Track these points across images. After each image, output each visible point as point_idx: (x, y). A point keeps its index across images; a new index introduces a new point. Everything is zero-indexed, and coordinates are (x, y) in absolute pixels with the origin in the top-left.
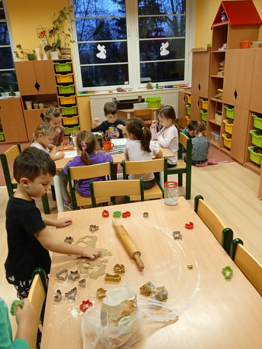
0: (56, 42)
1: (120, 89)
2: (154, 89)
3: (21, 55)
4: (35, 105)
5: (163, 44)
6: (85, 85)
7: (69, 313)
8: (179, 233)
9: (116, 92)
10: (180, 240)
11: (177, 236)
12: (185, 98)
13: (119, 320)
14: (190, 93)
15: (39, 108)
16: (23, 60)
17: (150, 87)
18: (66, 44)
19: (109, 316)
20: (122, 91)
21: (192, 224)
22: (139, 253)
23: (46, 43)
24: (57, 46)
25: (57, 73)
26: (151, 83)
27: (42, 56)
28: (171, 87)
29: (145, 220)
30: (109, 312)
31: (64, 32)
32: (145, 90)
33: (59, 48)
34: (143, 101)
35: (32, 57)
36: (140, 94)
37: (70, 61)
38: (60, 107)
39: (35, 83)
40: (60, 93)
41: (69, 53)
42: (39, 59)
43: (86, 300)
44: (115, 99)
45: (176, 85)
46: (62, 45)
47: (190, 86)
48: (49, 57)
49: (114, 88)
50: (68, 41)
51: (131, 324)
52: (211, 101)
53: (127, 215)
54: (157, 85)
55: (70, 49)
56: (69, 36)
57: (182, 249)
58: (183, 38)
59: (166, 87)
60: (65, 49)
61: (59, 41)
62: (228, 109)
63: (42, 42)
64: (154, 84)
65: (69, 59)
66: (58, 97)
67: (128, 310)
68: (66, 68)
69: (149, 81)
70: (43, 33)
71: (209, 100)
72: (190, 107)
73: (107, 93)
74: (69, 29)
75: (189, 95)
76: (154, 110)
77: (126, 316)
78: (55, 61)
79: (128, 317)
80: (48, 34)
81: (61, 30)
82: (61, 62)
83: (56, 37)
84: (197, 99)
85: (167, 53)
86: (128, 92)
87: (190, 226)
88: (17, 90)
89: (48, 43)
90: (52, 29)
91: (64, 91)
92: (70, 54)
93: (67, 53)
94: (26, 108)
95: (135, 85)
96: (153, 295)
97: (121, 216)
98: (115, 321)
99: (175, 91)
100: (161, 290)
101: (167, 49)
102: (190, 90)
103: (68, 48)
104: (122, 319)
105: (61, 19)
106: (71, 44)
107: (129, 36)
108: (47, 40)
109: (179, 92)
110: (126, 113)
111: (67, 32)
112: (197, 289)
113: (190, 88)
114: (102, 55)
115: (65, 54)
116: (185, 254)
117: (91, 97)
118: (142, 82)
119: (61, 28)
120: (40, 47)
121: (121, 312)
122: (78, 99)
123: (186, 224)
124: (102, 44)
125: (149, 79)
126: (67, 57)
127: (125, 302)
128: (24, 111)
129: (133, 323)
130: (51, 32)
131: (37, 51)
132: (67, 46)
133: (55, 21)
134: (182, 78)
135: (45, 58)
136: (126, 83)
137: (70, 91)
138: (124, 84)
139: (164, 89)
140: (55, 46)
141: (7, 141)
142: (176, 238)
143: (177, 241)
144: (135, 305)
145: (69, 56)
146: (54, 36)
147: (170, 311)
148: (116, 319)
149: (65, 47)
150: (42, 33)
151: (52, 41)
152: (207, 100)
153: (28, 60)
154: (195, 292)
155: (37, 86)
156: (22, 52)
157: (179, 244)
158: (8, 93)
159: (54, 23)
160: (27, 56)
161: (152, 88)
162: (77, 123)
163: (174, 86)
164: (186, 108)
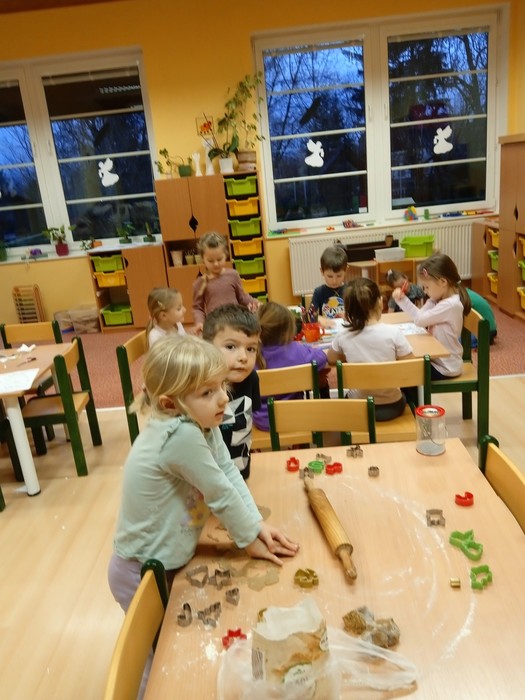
0: (230, 141)
1: (349, 222)
2: (421, 220)
3: (166, 168)
4: (189, 258)
5: (439, 131)
6: (281, 217)
7: (201, 651)
8: (439, 512)
9: (342, 228)
10: (440, 529)
11: (435, 518)
12: (487, 237)
13: (286, 670)
14: (496, 226)
15: (195, 263)
16: (169, 177)
17: (411, 217)
18: (247, 143)
19: (267, 661)
20: (354, 226)
21: (469, 496)
22: (349, 548)
23: (212, 143)
24: (233, 149)
25: (228, 197)
26: (413, 208)
27: (204, 167)
28: (458, 214)
29: (371, 483)
30: (267, 651)
31: (244, 122)
32: (402, 222)
33: (236, 152)
34: (395, 244)
35: (185, 171)
36: (389, 231)
37: (255, 174)
38: (233, 260)
39: (190, 218)
40: (234, 235)
41: (254, 159)
42: (199, 173)
43: (235, 629)
44: (339, 242)
45: (467, 211)
46: (241, 147)
47: (497, 212)
48: (217, 169)
49: (337, 221)
50: (251, 138)
51: (310, 682)
53: (335, 469)
54: (426, 212)
55: (255, 152)
56: (255, 128)
57: (442, 546)
58: (483, 116)
59: (445, 215)
60: (246, 153)
61: (235, 139)
63: (203, 143)
64: (419, 211)
65: (252, 170)
66: (231, 241)
67: (305, 652)
68: (246, 188)
69: (410, 206)
70: (207, 126)
72: (497, 253)
73: (324, 230)
74: (255, 116)
75: (495, 230)
76: (417, 263)
77: (301, 664)
78: (226, 177)
79: (306, 667)
80: (215, 126)
81: (239, 117)
82: (237, 177)
83: (230, 132)
84: (512, 238)
85: (449, 147)
86: (365, 227)
87: (466, 500)
88: (158, 231)
89: (216, 144)
90: (222, 116)
91: (241, 230)
92: (255, 162)
93: (249, 159)
94: (172, 264)
95: (380, 215)
96: (368, 634)
97: (324, 471)
98: (276, 672)
99: (466, 222)
100: (386, 625)
101: (448, 140)
102: (497, 219)
103: (252, 150)
104: (293, 670)
105: (241, 97)
106: (258, 144)
107: (370, 120)
108: (214, 138)
109: (474, 225)
110: (359, 270)
111: (250, 121)
112: (465, 631)
113: (497, 216)
114: (316, 160)
115: (246, 162)
116: (447, 558)
117: (292, 240)
118: (394, 208)
119: (239, 115)
120: (201, 152)
121: (290, 655)
122: (268, 245)
123: (458, 497)
124: (315, 140)
125: (410, 200)
126: (250, 168)
127: (299, 635)
128: (169, 268)
129: (316, 682)
130: (223, 123)
131: (196, 159)
132: (250, 146)
133: (230, 102)
134: (481, 196)
135: (210, 171)
136: (361, 210)
137: (253, 230)
138: (358, 212)
139: (442, 218)
140: (228, 149)
141: (136, 325)
142: (432, 523)
143: (434, 530)
144: (322, 647)
145: (253, 165)
146: (226, 129)
147: (401, 669)
148: (279, 667)
149: (246, 150)
150: (205, 125)
151: (223, 139)
153: (179, 177)
154: (459, 638)
155: (193, 223)
156: (168, 163)
157: (437, 537)
158: (141, 237)
159: (227, 105)
160: (177, 170)
161: (416, 219)
162: (263, 290)
163: (464, 213)
164: (489, 256)
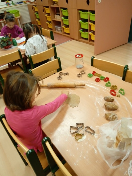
2: (11, 5)
17: (8, 4)
28: (21, 2)
36: (4, 9)
47: (32, 1)
52: (51, 7)
59: (18, 3)
62: (63, 10)
64: (10, 2)
71: (49, 7)
72: (38, 13)
75: (35, 6)
76: (18, 18)
84: (42, 8)
99: (25, 5)
109: (28, 5)
118: (2, 1)
152: (48, 7)
163: (23, 2)
164: (35, 14)
